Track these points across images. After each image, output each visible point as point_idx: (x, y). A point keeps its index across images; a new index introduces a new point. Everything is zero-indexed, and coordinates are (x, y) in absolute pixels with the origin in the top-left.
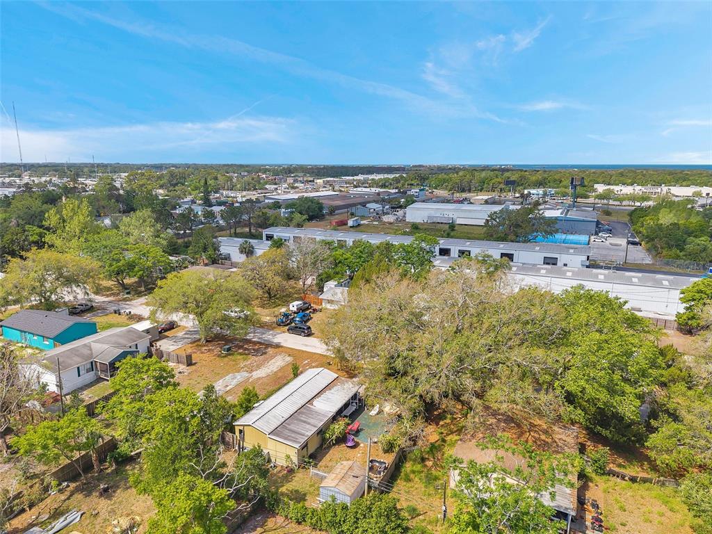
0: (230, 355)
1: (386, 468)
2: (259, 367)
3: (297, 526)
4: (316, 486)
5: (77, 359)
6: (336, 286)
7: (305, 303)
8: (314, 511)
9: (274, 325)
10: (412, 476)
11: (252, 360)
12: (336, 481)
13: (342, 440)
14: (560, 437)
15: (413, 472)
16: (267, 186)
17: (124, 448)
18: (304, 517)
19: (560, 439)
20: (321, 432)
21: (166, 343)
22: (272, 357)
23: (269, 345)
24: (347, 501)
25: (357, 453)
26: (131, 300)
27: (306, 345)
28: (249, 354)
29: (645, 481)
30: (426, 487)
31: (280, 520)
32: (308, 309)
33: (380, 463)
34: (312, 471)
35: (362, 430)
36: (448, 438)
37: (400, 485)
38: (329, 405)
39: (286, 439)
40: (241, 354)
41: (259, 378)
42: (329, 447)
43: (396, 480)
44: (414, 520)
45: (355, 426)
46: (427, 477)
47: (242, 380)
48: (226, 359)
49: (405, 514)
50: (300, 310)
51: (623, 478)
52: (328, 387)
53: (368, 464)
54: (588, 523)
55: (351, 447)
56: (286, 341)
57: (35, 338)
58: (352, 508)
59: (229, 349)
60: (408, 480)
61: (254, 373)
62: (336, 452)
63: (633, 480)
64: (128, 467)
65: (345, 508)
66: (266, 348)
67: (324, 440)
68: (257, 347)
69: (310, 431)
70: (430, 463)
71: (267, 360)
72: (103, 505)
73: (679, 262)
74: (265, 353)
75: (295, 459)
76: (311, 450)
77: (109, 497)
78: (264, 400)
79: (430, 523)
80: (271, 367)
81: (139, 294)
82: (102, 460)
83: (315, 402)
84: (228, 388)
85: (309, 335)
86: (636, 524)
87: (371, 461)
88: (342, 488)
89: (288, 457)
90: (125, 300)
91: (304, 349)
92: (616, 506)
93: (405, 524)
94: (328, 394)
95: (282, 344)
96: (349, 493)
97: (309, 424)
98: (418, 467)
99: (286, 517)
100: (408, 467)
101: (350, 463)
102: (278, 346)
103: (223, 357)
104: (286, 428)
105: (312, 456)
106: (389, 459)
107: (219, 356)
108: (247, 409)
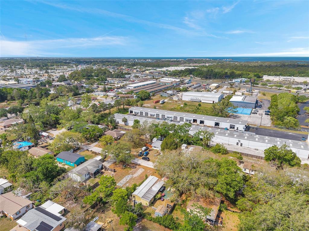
0: (125, 168)
1: (171, 207)
2: (135, 173)
3: (149, 221)
4: (154, 211)
5: (85, 172)
6: (156, 140)
7: (146, 148)
8: (154, 218)
9: (138, 156)
10: (178, 209)
11: (133, 170)
12: (159, 211)
13: (160, 198)
14: (217, 200)
15: (178, 208)
16: (126, 76)
17: (104, 200)
18: (151, 219)
19: (216, 201)
20: (155, 197)
21: (106, 163)
22: (138, 169)
23: (137, 164)
24: (162, 216)
25: (164, 202)
26: (90, 144)
27: (148, 165)
28: (131, 168)
29: (236, 212)
30: (181, 212)
31: (145, 220)
32: (148, 149)
33: (170, 205)
34: (153, 207)
35: (165, 195)
36: (188, 198)
37: (175, 212)
38: (156, 189)
39: (146, 199)
40: (129, 168)
41: (136, 177)
42: (157, 200)
43: (174, 210)
44: (178, 221)
45: (163, 194)
46: (181, 209)
47: (131, 178)
48: (125, 170)
49: (175, 219)
50: (146, 150)
51: (231, 211)
52: (156, 183)
53: (167, 206)
54: (219, 223)
55: (162, 201)
56: (142, 163)
57: (68, 162)
58: (163, 218)
59: (125, 166)
60: (177, 210)
61: (134, 175)
62: (158, 202)
63: (233, 212)
64: (106, 205)
65: (161, 218)
66: (136, 165)
67: (155, 199)
68: (133, 165)
69: (152, 197)
70: (182, 206)
71: (137, 170)
72: (103, 215)
73: (279, 126)
74: (136, 168)
75: (148, 204)
76: (152, 201)
77: (104, 213)
78: (139, 186)
79: (181, 221)
80: (138, 173)
81: (92, 142)
82: (99, 203)
83: (152, 188)
84: (127, 181)
85: (149, 161)
86: (230, 223)
87: (168, 205)
88: (160, 213)
89: (146, 204)
90: (88, 144)
91: (147, 166)
92: (227, 218)
93: (175, 222)
94: (156, 184)
95: (141, 164)
96: (162, 214)
97: (151, 194)
98: (179, 207)
99: (147, 219)
100: (177, 206)
101: (162, 206)
102: (139, 165)
103: (124, 169)
104: (145, 196)
105: (152, 203)
106: (172, 204)
107: (122, 168)
108: (135, 190)
